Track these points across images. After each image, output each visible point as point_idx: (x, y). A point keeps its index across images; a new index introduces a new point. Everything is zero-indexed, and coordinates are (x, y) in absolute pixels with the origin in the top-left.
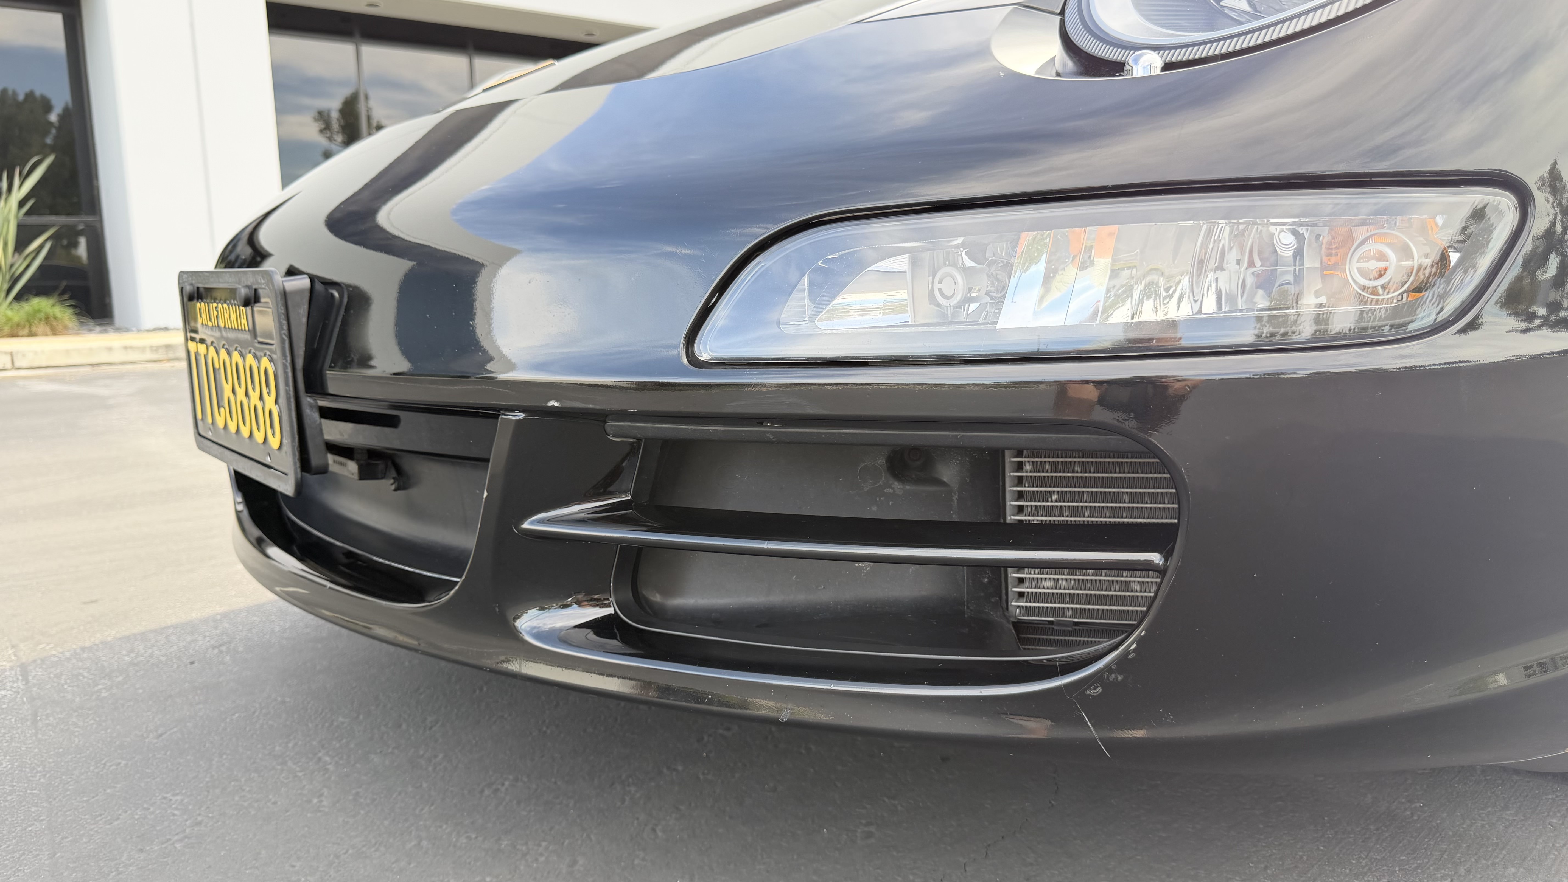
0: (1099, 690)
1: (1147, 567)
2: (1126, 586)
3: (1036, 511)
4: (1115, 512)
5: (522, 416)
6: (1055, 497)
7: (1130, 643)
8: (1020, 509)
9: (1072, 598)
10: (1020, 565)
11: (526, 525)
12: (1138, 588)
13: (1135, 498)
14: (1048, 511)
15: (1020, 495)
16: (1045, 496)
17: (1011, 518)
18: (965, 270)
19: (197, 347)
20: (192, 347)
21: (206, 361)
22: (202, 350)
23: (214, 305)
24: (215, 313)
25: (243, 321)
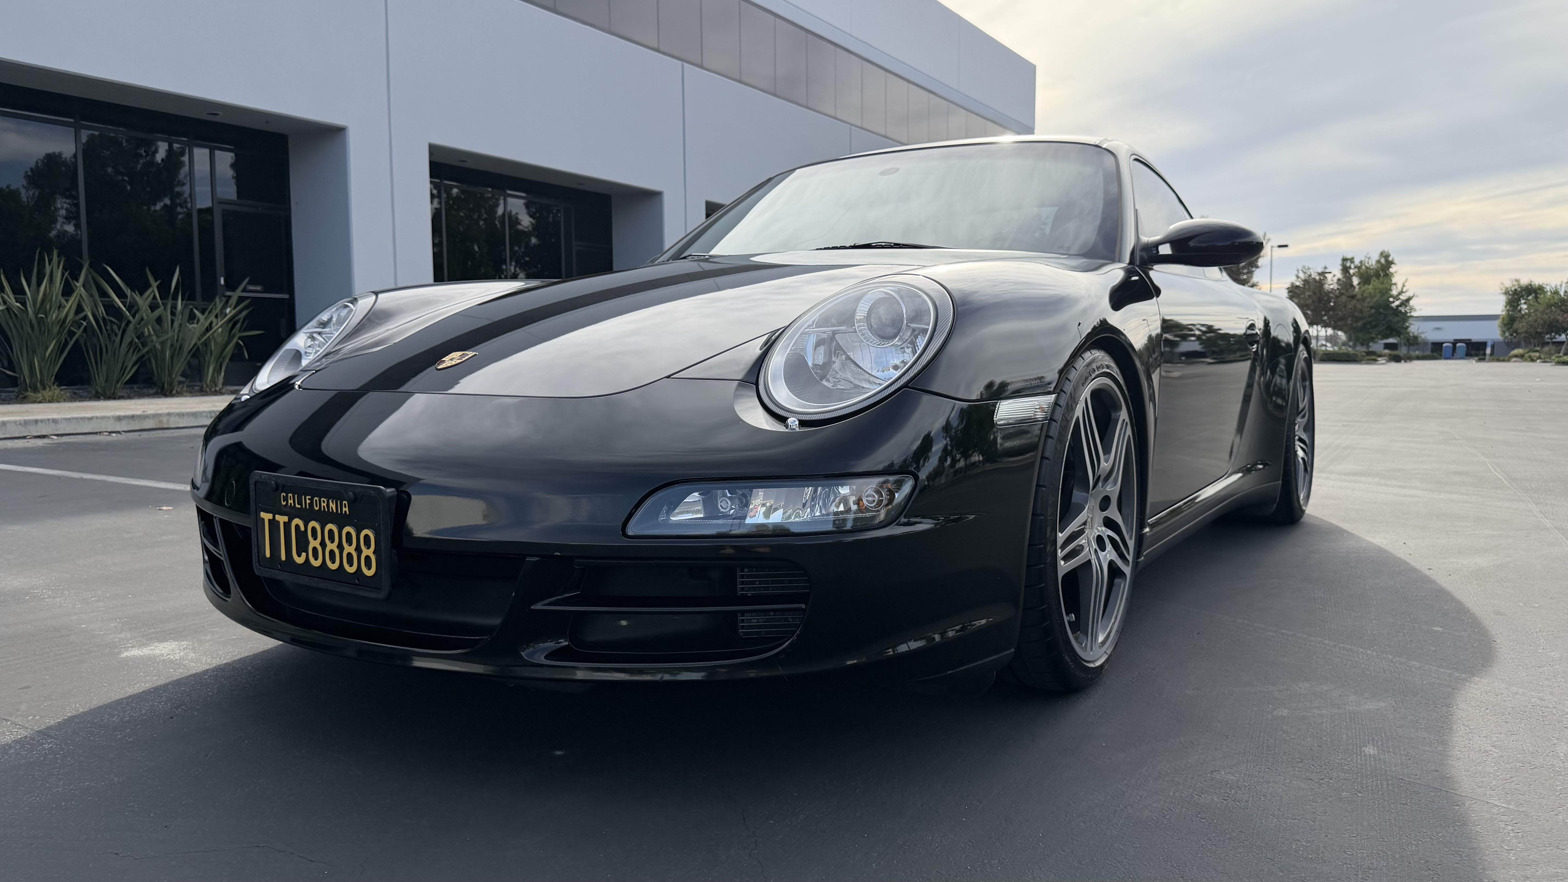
0: (784, 655)
1: (800, 609)
2: (786, 620)
3: (749, 589)
4: (782, 588)
5: (536, 559)
6: (757, 583)
7: (795, 637)
8: (742, 589)
9: (764, 627)
10: (743, 613)
11: (532, 607)
12: (791, 620)
13: (790, 582)
14: (755, 589)
15: (742, 583)
16: (753, 583)
17: (740, 593)
18: (730, 498)
19: (274, 517)
20: (266, 516)
21: (287, 525)
22: (282, 519)
23: (307, 497)
24: (308, 501)
25: (344, 509)
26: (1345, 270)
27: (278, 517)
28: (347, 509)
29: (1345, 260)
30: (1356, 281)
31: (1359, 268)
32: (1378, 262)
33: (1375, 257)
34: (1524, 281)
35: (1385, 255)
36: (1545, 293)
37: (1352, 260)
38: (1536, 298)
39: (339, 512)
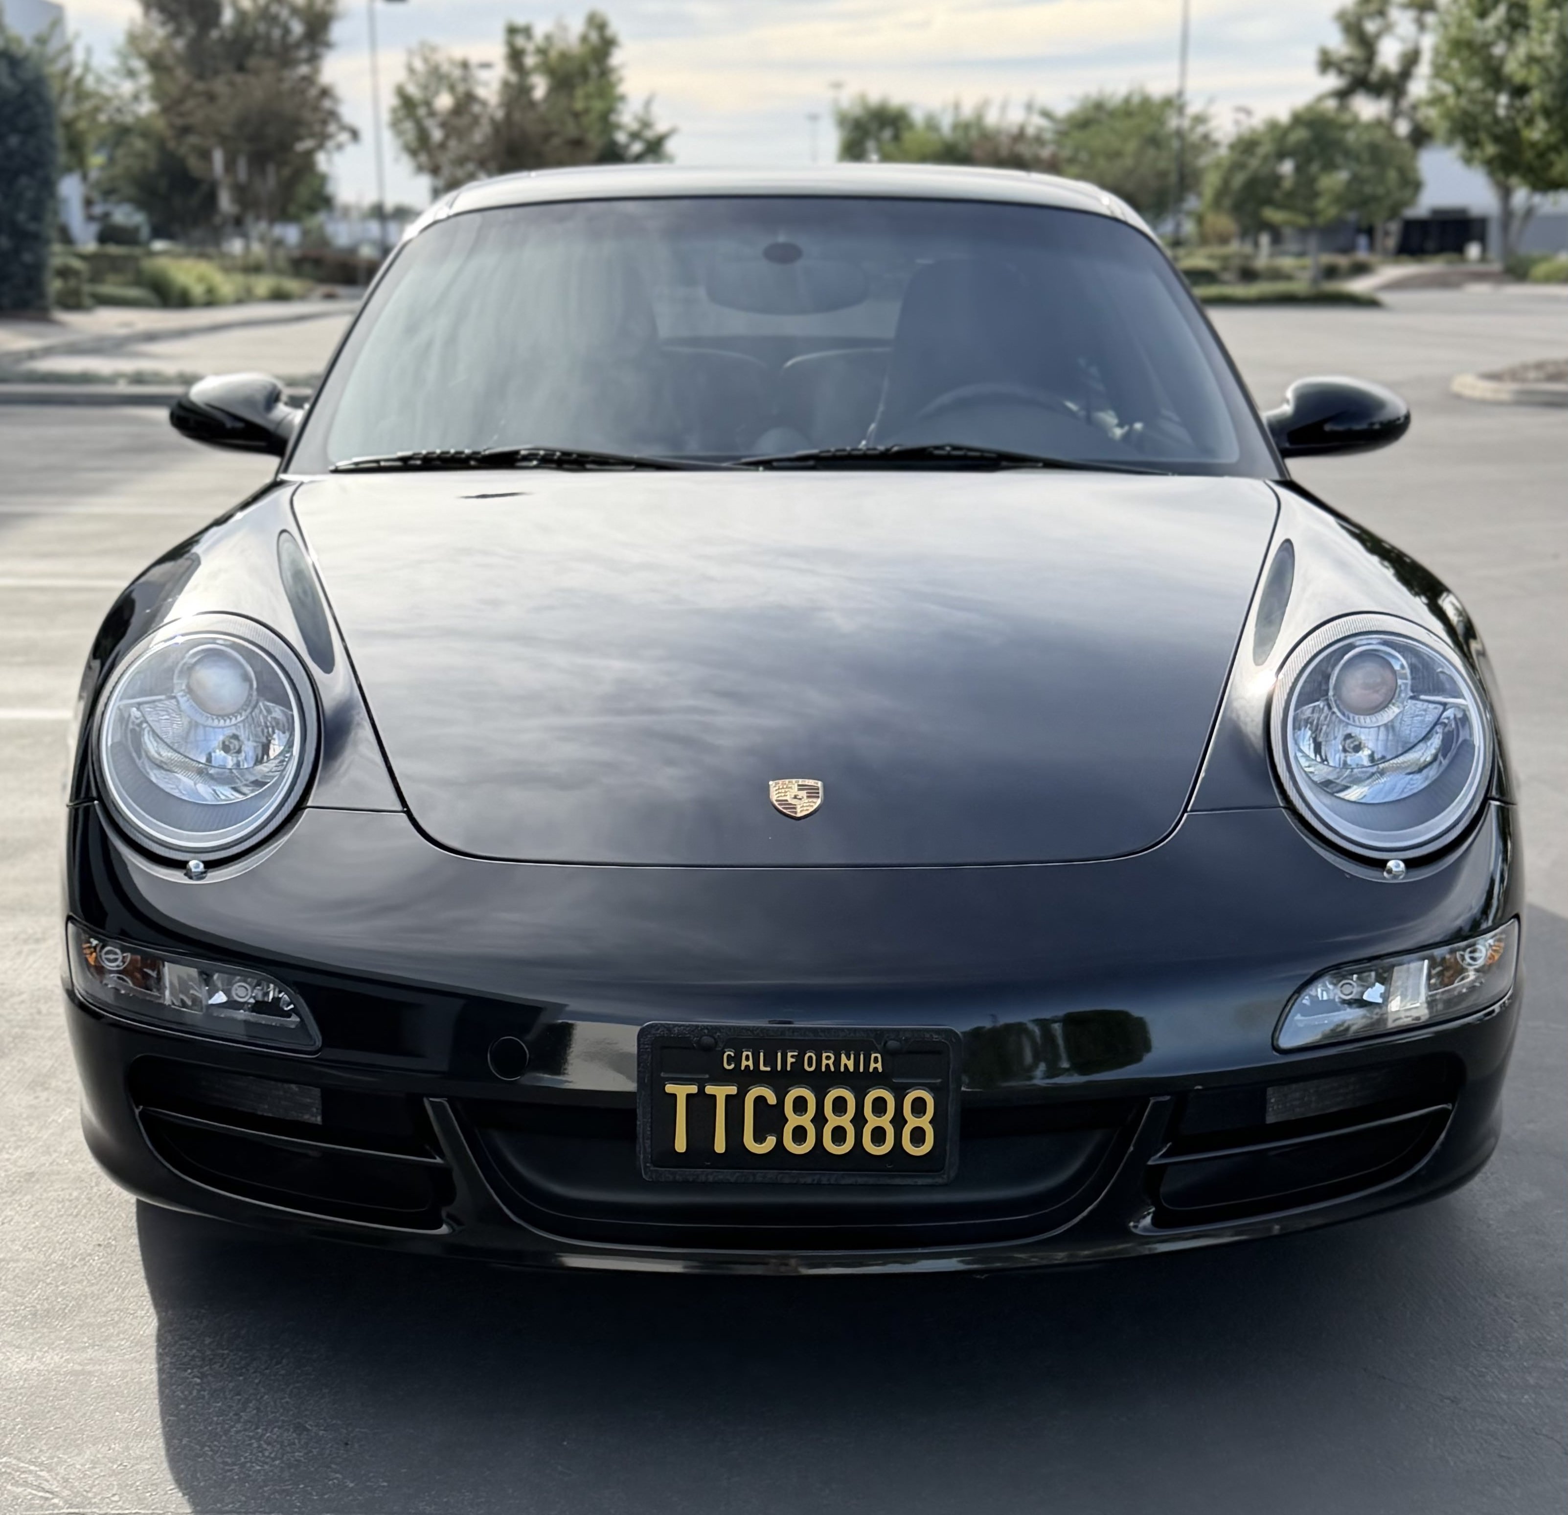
5: (1166, 1098)
19: (701, 1090)
20: (681, 1091)
21: (735, 1104)
22: (721, 1092)
23: (789, 1054)
24: (790, 1060)
25: (873, 1065)
26: (515, 57)
27: (710, 1089)
28: (879, 1066)
29: (512, 31)
30: (540, 88)
31: (542, 52)
32: (584, 39)
33: (576, 26)
34: (874, 97)
35: (597, 23)
36: (911, 126)
37: (527, 32)
38: (896, 138)
39: (861, 1070)
